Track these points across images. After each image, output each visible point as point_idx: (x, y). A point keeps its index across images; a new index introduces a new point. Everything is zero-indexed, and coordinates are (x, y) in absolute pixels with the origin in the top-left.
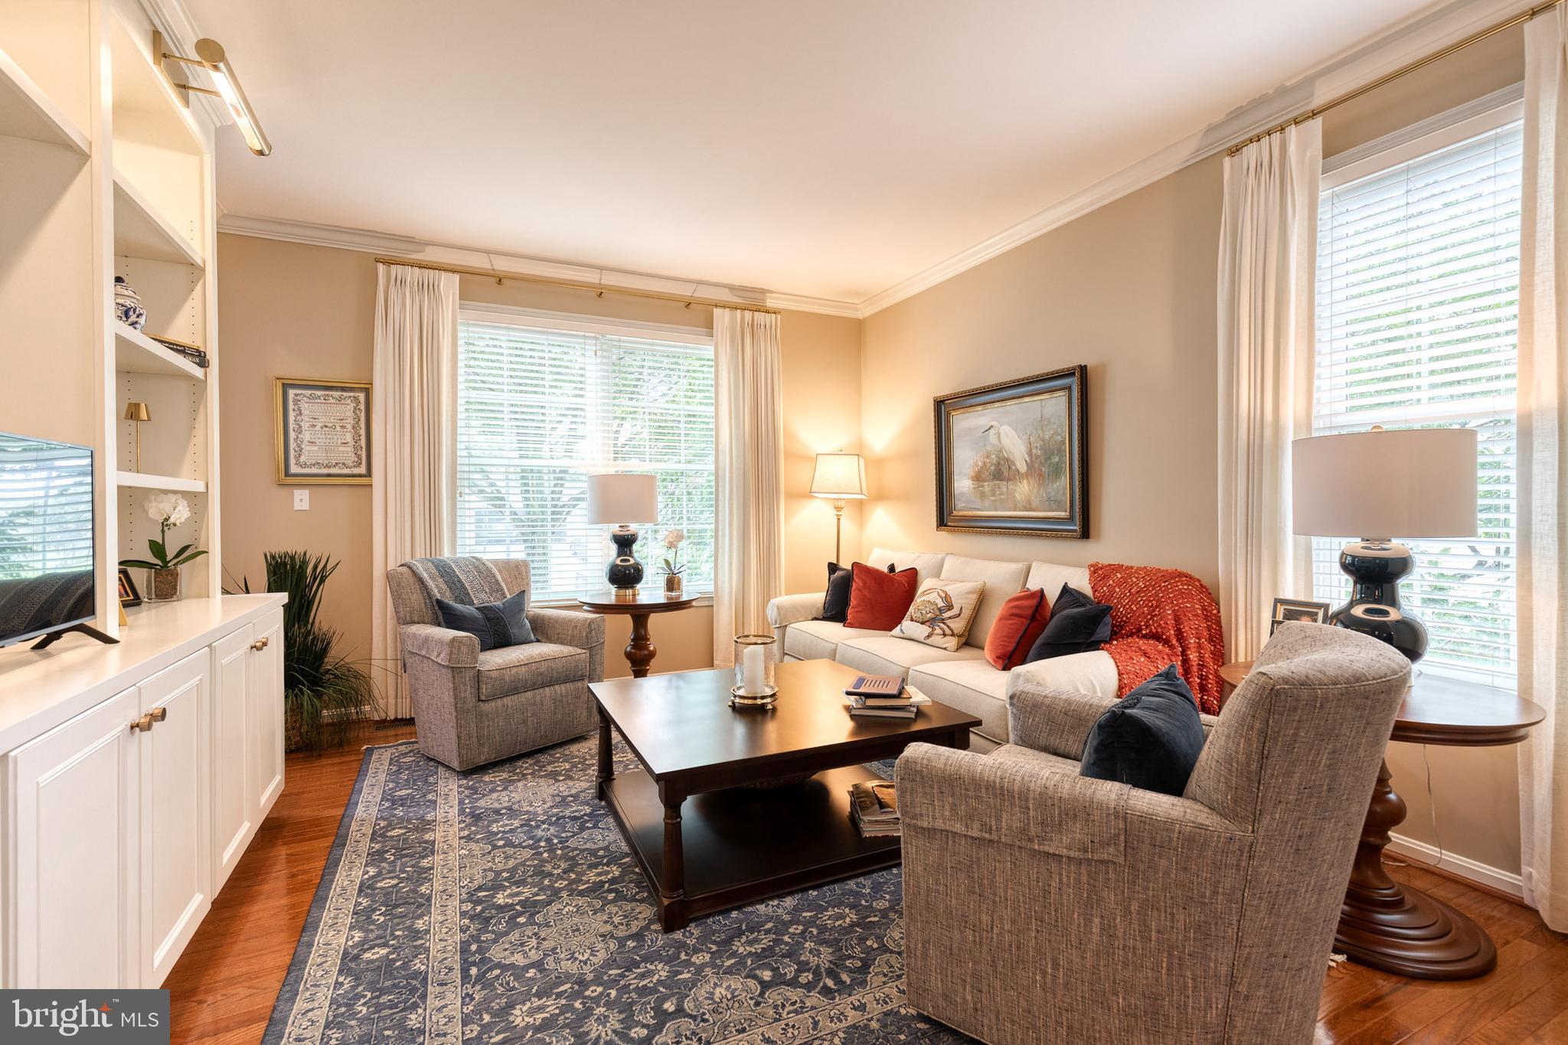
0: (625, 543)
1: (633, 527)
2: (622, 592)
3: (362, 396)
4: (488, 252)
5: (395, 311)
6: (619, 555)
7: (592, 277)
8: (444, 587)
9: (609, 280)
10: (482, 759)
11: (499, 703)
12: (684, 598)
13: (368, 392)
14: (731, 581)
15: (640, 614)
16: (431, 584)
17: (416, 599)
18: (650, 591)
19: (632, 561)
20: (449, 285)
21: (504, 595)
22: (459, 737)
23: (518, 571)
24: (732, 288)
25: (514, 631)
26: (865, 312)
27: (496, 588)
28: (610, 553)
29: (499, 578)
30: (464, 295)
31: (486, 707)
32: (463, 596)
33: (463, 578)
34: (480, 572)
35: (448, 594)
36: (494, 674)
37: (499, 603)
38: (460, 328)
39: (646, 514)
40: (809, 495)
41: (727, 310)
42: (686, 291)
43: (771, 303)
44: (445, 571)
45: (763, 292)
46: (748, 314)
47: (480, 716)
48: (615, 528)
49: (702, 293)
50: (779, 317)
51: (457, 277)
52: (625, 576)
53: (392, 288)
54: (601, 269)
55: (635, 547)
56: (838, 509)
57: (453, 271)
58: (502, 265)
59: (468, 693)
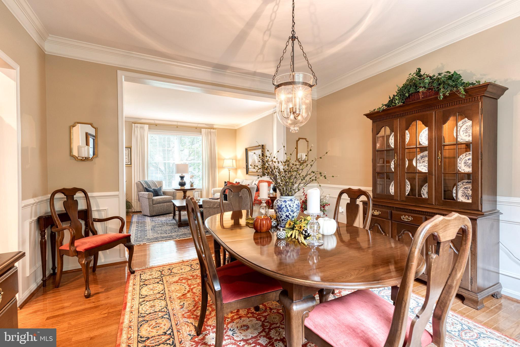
0: (182, 178)
1: (184, 174)
2: (182, 187)
3: (129, 149)
4: (154, 120)
5: (136, 133)
6: (181, 180)
7: (176, 123)
8: (146, 185)
9: (179, 124)
10: (154, 214)
11: (157, 205)
12: (194, 188)
13: (130, 148)
14: (206, 186)
15: (185, 191)
16: (144, 185)
17: (141, 187)
18: (187, 187)
19: (184, 181)
20: (146, 127)
21: (157, 187)
22: (150, 210)
23: (160, 183)
24: (206, 124)
25: (159, 193)
26: (236, 128)
27: (156, 186)
28: (179, 180)
29: (157, 184)
30: (149, 128)
31: (154, 205)
32: (150, 187)
33: (150, 184)
34: (153, 183)
35: (147, 187)
36: (156, 200)
37: (157, 189)
38: (149, 135)
39: (186, 171)
40: (223, 168)
41: (205, 129)
42: (196, 125)
43: (215, 127)
44: (146, 183)
45: (213, 125)
46: (209, 130)
47: (153, 207)
48: (180, 175)
49: (199, 125)
50: (216, 130)
51: (148, 125)
52: (182, 184)
53: (135, 128)
54: (177, 122)
55: (184, 178)
56: (229, 170)
57: (147, 124)
58: (157, 122)
59: (151, 203)
